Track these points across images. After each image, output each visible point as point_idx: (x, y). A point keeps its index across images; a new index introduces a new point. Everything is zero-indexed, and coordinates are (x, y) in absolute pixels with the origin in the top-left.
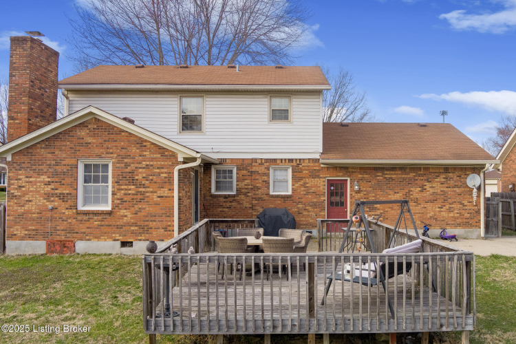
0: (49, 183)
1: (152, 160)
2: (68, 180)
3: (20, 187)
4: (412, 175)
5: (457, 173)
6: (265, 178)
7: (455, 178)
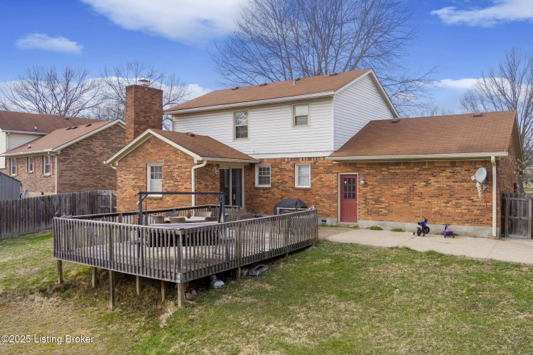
0: (133, 179)
1: (181, 162)
2: (142, 177)
3: (122, 181)
4: (416, 169)
5: (465, 167)
6: (291, 174)
7: (463, 172)
